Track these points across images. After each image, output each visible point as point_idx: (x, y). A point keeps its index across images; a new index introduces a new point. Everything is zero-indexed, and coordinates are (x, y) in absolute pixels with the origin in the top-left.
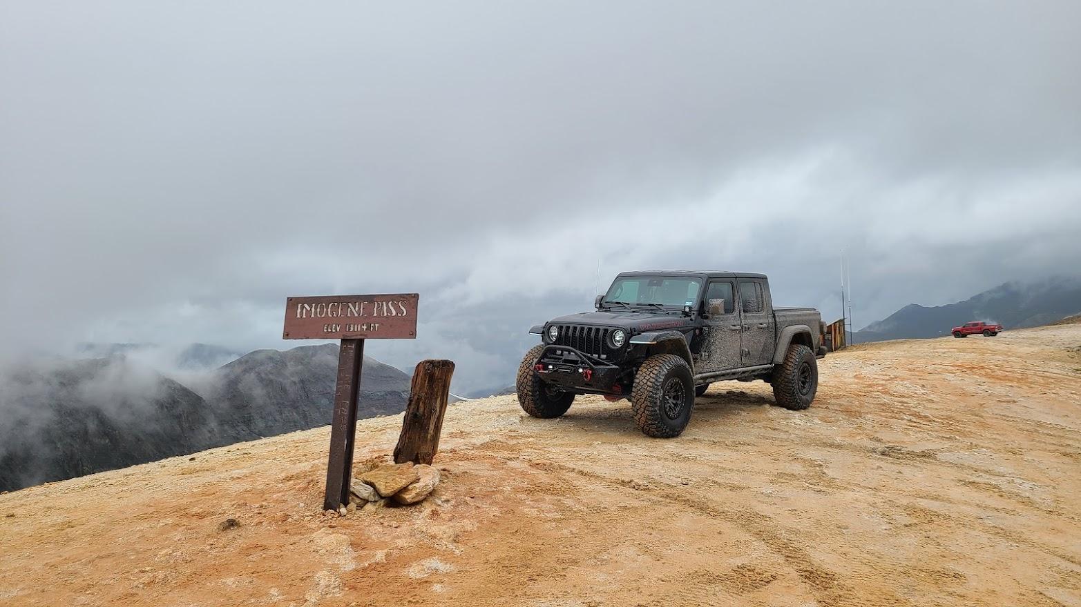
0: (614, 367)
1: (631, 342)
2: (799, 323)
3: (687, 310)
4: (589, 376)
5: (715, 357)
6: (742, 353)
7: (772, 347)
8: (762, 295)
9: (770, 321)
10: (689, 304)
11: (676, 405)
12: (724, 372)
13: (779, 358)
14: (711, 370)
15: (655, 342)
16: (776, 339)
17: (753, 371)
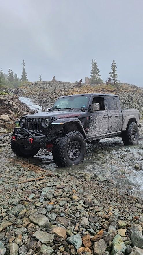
0: (45, 136)
1: (52, 124)
2: (131, 114)
3: (83, 109)
4: (32, 141)
5: (97, 129)
6: (109, 127)
7: (121, 124)
8: (116, 103)
9: (120, 114)
10: (84, 106)
11: (76, 152)
12: (101, 135)
13: (124, 129)
14: (95, 135)
15: (63, 123)
16: (123, 121)
17: (114, 134)
